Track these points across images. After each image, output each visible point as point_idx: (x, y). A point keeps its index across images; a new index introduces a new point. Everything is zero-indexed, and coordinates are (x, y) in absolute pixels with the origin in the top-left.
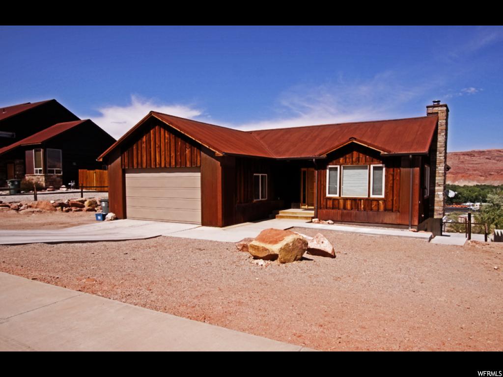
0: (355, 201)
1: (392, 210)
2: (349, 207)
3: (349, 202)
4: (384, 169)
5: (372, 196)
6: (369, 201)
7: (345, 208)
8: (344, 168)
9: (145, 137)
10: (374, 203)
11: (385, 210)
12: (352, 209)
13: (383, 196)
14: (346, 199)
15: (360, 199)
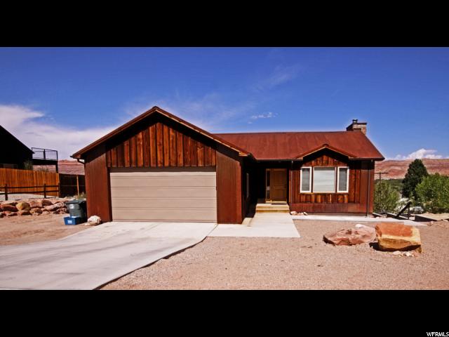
0: (325, 196)
1: (354, 202)
2: (319, 201)
3: (319, 197)
4: (348, 171)
5: (338, 192)
6: (336, 196)
7: (316, 201)
8: (316, 169)
9: (141, 134)
10: (340, 197)
11: (349, 202)
12: (322, 202)
13: (347, 191)
14: (317, 195)
15: (329, 194)
